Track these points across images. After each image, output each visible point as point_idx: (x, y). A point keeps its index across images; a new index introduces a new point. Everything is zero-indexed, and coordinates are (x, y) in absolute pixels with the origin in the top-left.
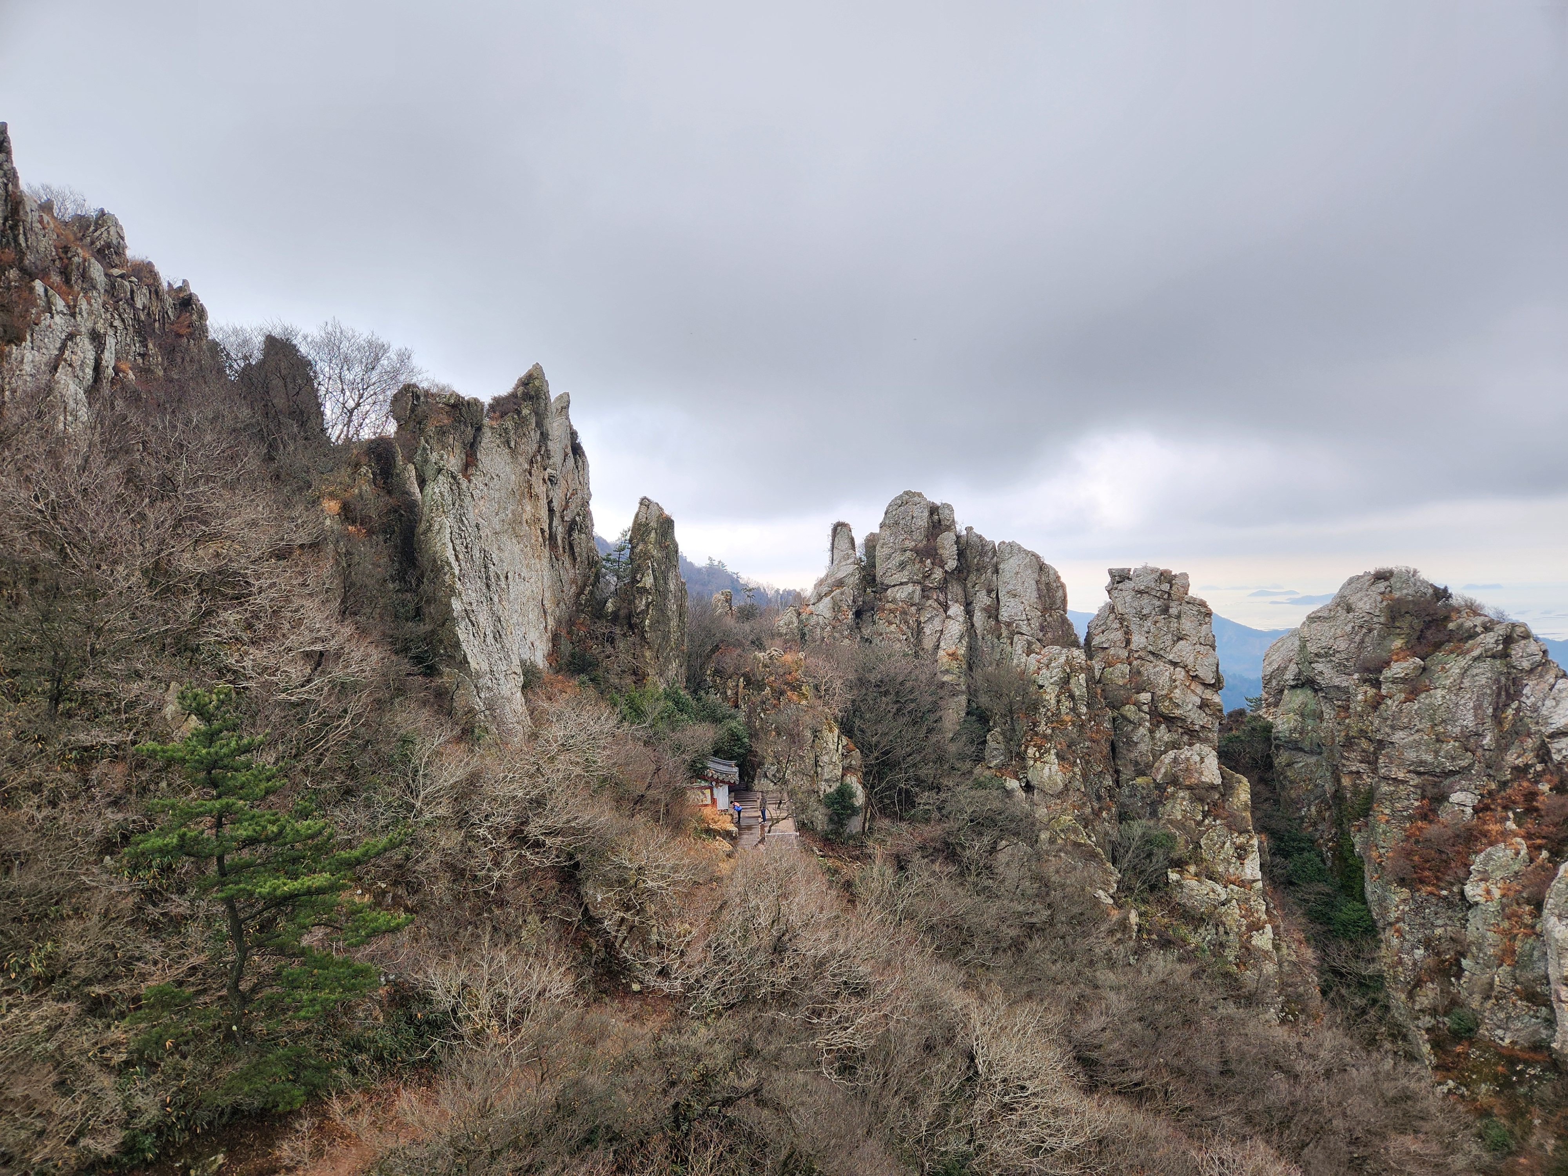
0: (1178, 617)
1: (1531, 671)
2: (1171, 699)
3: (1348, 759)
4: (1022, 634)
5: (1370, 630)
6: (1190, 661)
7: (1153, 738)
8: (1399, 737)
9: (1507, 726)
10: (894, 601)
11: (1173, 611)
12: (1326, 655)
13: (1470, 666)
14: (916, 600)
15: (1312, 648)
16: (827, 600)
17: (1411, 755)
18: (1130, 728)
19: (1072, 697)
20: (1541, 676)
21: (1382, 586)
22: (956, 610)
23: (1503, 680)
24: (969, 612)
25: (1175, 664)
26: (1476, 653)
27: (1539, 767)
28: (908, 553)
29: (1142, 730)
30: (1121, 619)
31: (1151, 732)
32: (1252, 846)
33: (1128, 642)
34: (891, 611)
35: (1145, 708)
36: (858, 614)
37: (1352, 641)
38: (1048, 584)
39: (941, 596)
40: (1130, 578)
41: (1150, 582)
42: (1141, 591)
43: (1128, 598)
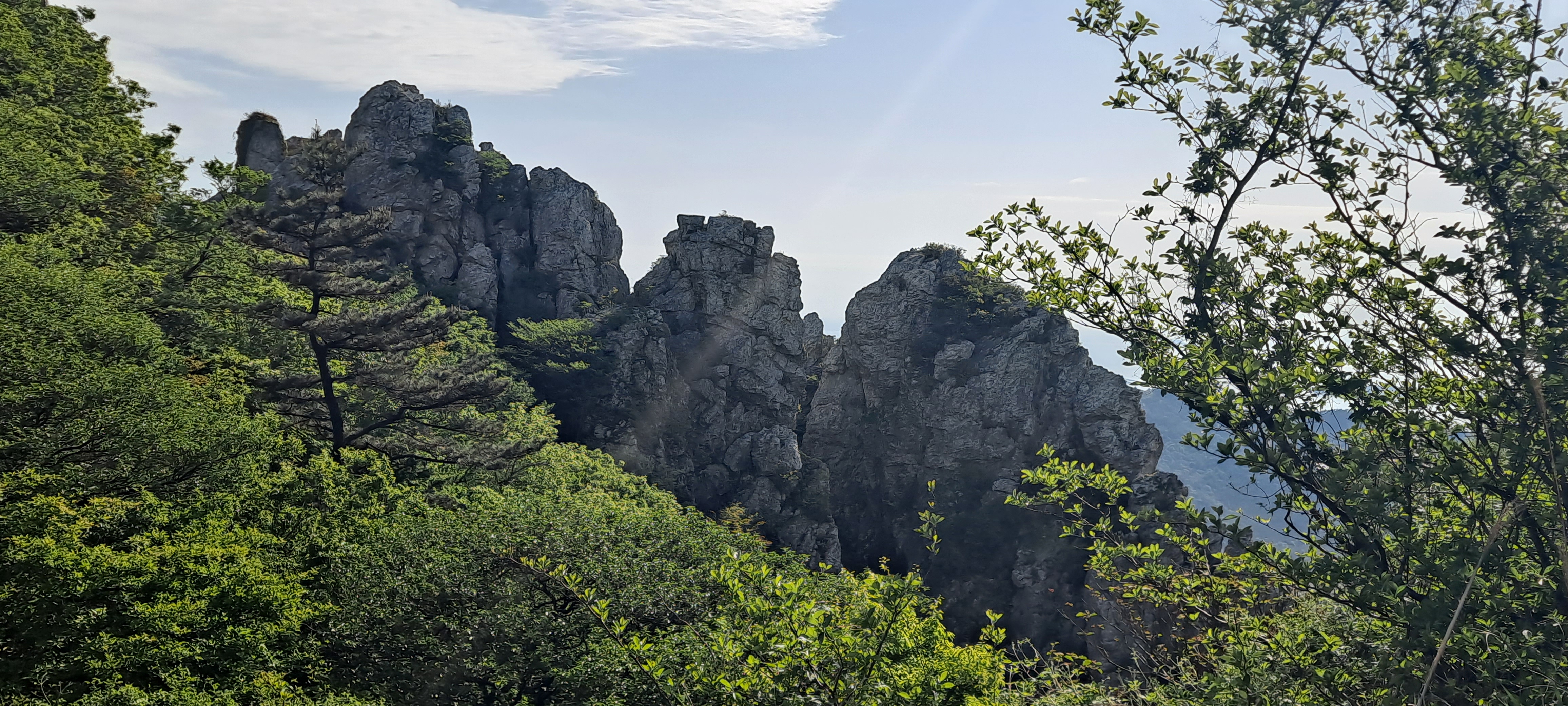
0: (764, 274)
1: (1066, 357)
2: (752, 373)
3: (893, 450)
4: (571, 288)
5: (922, 311)
6: (769, 324)
7: (728, 420)
8: (949, 423)
9: (1043, 411)
11: (757, 268)
12: (878, 336)
13: (1017, 351)
14: (416, 232)
17: (959, 443)
19: (650, 365)
20: (1074, 363)
21: (931, 263)
22: (476, 250)
23: (1042, 364)
24: (496, 254)
25: (757, 332)
26: (1022, 337)
28: (408, 169)
29: (717, 410)
30: (693, 277)
31: (727, 411)
32: (833, 536)
33: (702, 304)
35: (722, 383)
37: (904, 322)
38: (603, 227)
39: (454, 233)
40: (702, 227)
41: (733, 233)
42: (721, 245)
43: (706, 252)
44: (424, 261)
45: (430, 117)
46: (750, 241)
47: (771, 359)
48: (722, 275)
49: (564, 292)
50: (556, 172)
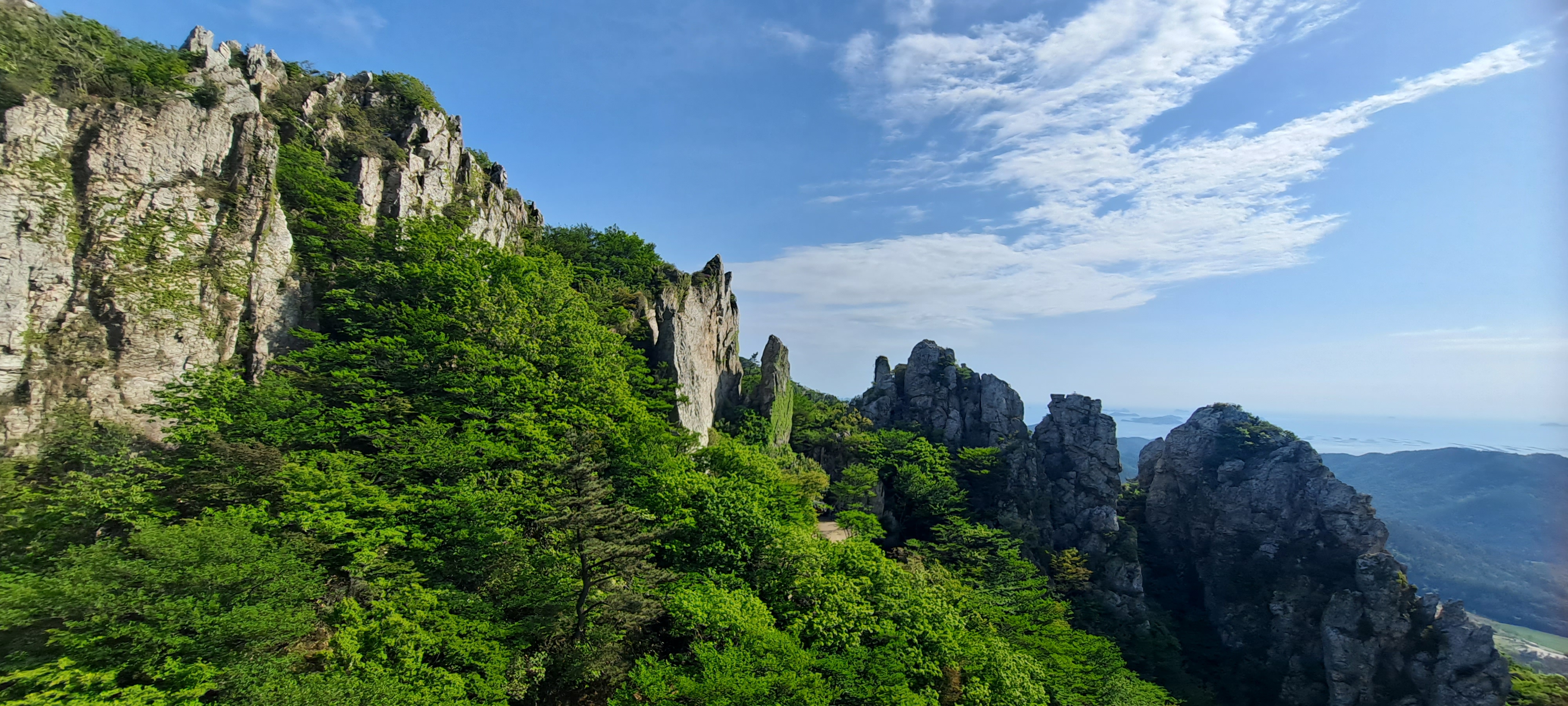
0: (1095, 426)
1: (1312, 472)
2: (1088, 476)
4: (996, 431)
6: (1101, 453)
9: (1296, 505)
10: (915, 405)
11: (1092, 422)
12: (1183, 454)
13: (1274, 467)
14: (929, 405)
15: (1174, 450)
16: (874, 403)
17: (1236, 520)
18: (1062, 493)
19: (1028, 471)
20: (1318, 475)
21: (1218, 414)
22: (954, 413)
23: (1294, 476)
24: (963, 415)
25: (1091, 455)
26: (1277, 458)
27: (1317, 532)
28: (926, 377)
29: (1069, 495)
30: (1058, 425)
31: (1076, 496)
33: (1062, 439)
34: (914, 412)
35: (1072, 481)
36: (892, 413)
37: (1199, 447)
38: (1013, 401)
39: (945, 406)
40: (1064, 400)
41: (1077, 403)
42: (1071, 410)
43: (1063, 413)
44: (933, 418)
45: (938, 354)
46: (1087, 407)
47: (1100, 470)
48: (1072, 425)
49: (992, 433)
50: (991, 376)
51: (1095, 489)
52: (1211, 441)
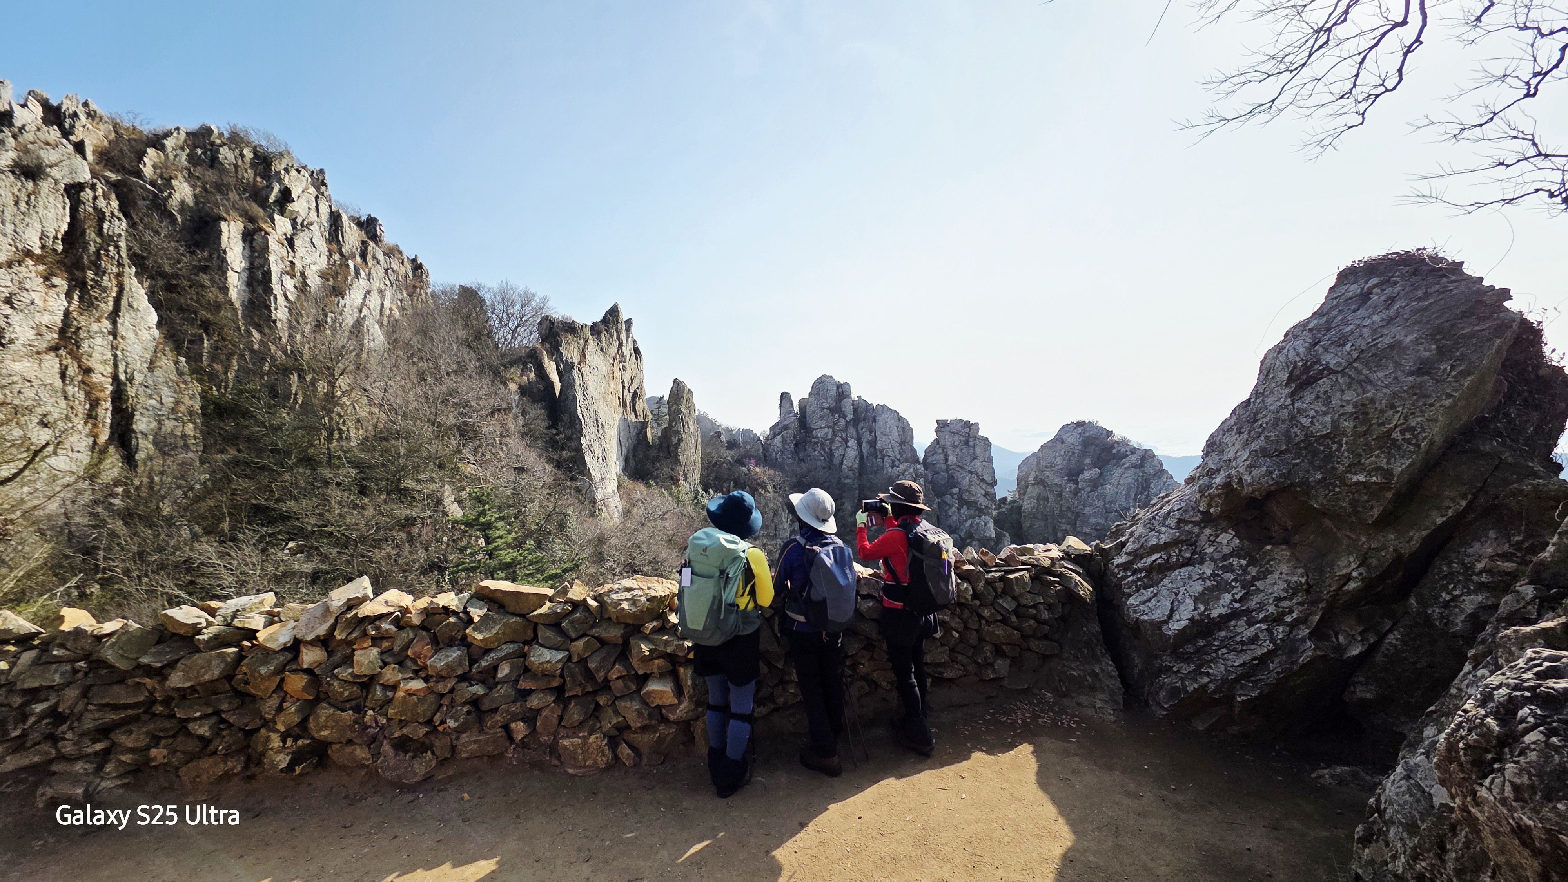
0: (974, 447)
1: (1155, 475)
2: (969, 492)
3: (1061, 523)
4: (889, 456)
6: (980, 470)
7: (959, 513)
8: (1087, 510)
10: (817, 437)
11: (971, 443)
12: (1051, 467)
13: (1124, 473)
14: (830, 437)
15: (1043, 463)
16: (779, 437)
17: (1093, 520)
18: (947, 508)
20: (1160, 478)
21: (1080, 430)
22: (852, 443)
23: (1140, 479)
24: (860, 443)
25: (971, 473)
26: (1126, 466)
28: (825, 411)
29: (953, 509)
30: (943, 448)
31: (959, 509)
33: (947, 460)
34: (816, 443)
35: (955, 497)
36: (796, 445)
37: (1064, 459)
38: (903, 428)
39: (844, 435)
40: (947, 425)
41: (959, 427)
42: (954, 433)
43: (947, 437)
44: (833, 448)
45: (835, 388)
46: (967, 430)
47: (978, 485)
48: (955, 447)
49: (886, 458)
50: (883, 406)
51: (975, 502)
52: (1074, 453)
